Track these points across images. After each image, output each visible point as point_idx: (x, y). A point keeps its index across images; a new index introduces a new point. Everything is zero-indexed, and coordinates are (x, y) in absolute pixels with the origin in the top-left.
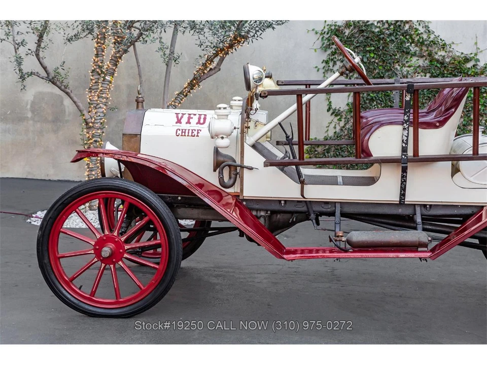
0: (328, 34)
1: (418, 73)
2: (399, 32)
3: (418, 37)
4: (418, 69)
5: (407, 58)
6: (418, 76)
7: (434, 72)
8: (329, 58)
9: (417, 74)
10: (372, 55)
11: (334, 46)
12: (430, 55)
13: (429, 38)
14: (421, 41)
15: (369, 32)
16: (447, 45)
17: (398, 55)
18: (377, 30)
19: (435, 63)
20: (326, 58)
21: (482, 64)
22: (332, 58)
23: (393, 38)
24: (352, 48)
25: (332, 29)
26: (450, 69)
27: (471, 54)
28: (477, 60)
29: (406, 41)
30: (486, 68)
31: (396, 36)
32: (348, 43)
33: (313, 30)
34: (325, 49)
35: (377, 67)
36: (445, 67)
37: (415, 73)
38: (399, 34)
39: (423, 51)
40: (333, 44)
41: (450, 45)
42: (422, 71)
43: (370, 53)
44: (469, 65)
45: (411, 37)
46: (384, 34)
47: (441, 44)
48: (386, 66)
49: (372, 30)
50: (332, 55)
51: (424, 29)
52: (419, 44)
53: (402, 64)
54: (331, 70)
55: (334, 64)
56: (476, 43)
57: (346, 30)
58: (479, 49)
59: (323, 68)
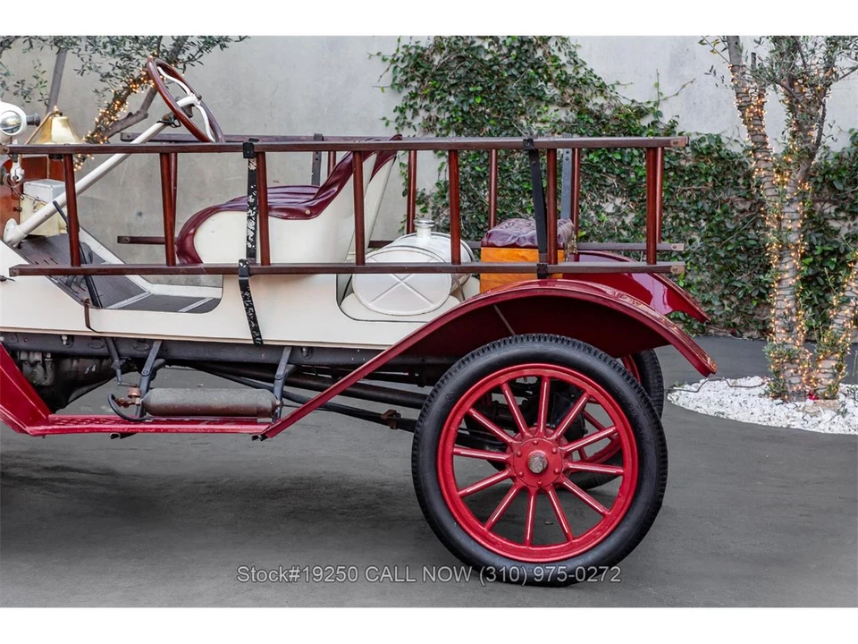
0: (403, 61)
1: (559, 133)
2: (526, 61)
3: (559, 71)
4: (558, 126)
7: (584, 131)
8: (406, 105)
10: (478, 100)
11: (415, 84)
12: (578, 103)
13: (578, 73)
14: (563, 77)
15: (474, 61)
16: (606, 87)
17: (524, 102)
18: (489, 57)
19: (586, 116)
20: (400, 104)
21: (665, 120)
22: (412, 103)
23: (514, 71)
24: (446, 87)
25: (410, 54)
26: (612, 127)
27: (649, 102)
28: (659, 114)
29: (537, 77)
30: (673, 127)
31: (519, 68)
32: (438, 78)
33: (379, 54)
34: (396, 87)
35: (488, 121)
36: (603, 123)
37: (553, 133)
38: (526, 64)
39: (566, 96)
40: (413, 80)
41: (613, 86)
42: (564, 130)
43: (476, 96)
44: (645, 122)
45: (546, 72)
46: (498, 65)
47: (597, 84)
48: (502, 120)
49: (479, 57)
50: (410, 100)
51: (568, 58)
52: (559, 84)
53: (531, 117)
54: (409, 124)
55: (414, 113)
56: (657, 85)
57: (434, 56)
58: (662, 94)
59: (396, 121)
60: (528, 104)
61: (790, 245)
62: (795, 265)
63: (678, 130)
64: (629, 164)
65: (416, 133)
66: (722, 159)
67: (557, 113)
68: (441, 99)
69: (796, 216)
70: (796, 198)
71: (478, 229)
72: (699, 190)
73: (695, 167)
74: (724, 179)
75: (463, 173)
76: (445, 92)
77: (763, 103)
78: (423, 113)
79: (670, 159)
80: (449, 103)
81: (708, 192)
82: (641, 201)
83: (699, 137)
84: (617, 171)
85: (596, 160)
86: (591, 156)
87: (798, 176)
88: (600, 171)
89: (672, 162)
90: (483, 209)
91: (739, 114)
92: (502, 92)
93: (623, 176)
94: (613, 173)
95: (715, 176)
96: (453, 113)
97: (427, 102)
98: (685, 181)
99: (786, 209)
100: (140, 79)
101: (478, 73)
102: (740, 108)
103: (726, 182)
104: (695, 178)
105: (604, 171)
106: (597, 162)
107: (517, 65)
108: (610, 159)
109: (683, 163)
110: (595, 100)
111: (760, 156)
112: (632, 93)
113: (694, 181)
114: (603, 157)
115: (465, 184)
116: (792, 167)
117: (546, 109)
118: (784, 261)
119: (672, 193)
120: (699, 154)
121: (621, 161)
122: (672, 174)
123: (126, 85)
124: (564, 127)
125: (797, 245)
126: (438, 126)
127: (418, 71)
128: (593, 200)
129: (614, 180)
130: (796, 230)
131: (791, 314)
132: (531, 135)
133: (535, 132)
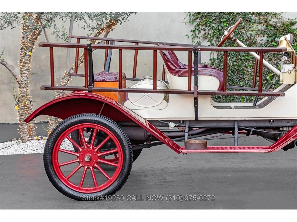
1: (259, 35)
4: (258, 32)
6: (258, 37)
7: (269, 33)
8: (195, 29)
9: (258, 36)
10: (225, 24)
11: (198, 20)
12: (266, 22)
16: (277, 14)
17: (243, 24)
19: (270, 27)
20: (193, 29)
22: (198, 28)
24: (211, 20)
26: (280, 31)
27: (295, 19)
32: (208, 17)
34: (191, 22)
36: (277, 29)
37: (256, 35)
39: (261, 19)
40: (197, 19)
41: (280, 13)
42: (261, 33)
43: (223, 23)
44: (295, 27)
47: (273, 14)
48: (235, 31)
50: (197, 27)
52: (257, 15)
53: (247, 29)
54: (197, 36)
55: (199, 32)
59: (192, 36)
60: (245, 24)
65: (201, 40)
67: (257, 27)
68: (210, 25)
71: (228, 76)
75: (221, 54)
76: (211, 22)
78: (202, 32)
80: (213, 26)
90: (230, 68)
92: (234, 20)
96: (215, 31)
97: (204, 27)
100: (104, 29)
101: (224, 13)
106: (276, 45)
110: (273, 20)
112: (288, 16)
114: (277, 43)
117: (253, 25)
123: (98, 31)
124: (261, 32)
126: (209, 36)
127: (199, 15)
128: (275, 61)
132: (247, 36)
133: (249, 35)
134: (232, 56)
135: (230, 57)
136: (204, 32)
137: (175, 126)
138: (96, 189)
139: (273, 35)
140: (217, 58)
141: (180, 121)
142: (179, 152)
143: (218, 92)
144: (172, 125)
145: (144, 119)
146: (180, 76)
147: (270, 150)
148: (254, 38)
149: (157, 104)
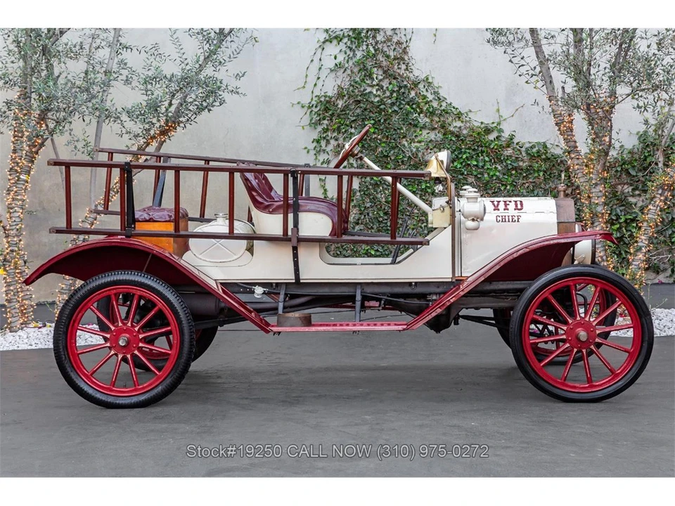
0: (316, 107)
1: (431, 149)
2: (403, 100)
3: (427, 106)
4: (430, 144)
5: (415, 131)
6: (430, 153)
7: (449, 147)
8: (321, 137)
9: (429, 151)
10: (372, 130)
11: (326, 122)
12: (443, 127)
13: (441, 106)
14: (431, 110)
15: (366, 103)
16: (462, 114)
17: (404, 129)
18: (377, 99)
19: (450, 136)
20: (316, 137)
21: (506, 135)
22: (324, 136)
23: (396, 108)
24: (348, 122)
25: (321, 101)
26: (468, 142)
27: (493, 123)
28: (501, 131)
29: (412, 111)
30: (511, 139)
31: (399, 105)
32: (342, 117)
33: (299, 103)
34: (313, 125)
35: (380, 144)
36: (462, 139)
37: (427, 150)
38: (404, 103)
39: (434, 123)
40: (324, 119)
41: (466, 113)
42: (435, 147)
44: (492, 137)
45: (419, 107)
46: (384, 104)
47: (455, 113)
48: (390, 143)
49: (370, 100)
50: (323, 133)
51: (433, 96)
52: (428, 114)
53: (410, 139)
54: (324, 150)
55: (327, 143)
56: (498, 110)
57: (338, 101)
58: (502, 116)
59: (314, 149)
60: (407, 130)
61: (598, 214)
62: (602, 227)
63: (515, 141)
64: (483, 167)
66: (549, 159)
67: (429, 135)
68: (345, 131)
69: (600, 194)
70: (599, 182)
71: (379, 221)
72: (534, 182)
73: (530, 166)
74: (551, 174)
75: (365, 183)
76: (347, 126)
77: (572, 120)
78: (333, 142)
79: (511, 161)
80: (351, 133)
81: (541, 183)
82: (494, 193)
83: (531, 145)
84: (475, 173)
85: (459, 166)
86: (456, 164)
87: (599, 167)
88: (463, 174)
89: (513, 164)
90: (381, 207)
91: (557, 128)
92: (389, 123)
93: (479, 176)
94: (471, 175)
95: (545, 172)
97: (335, 134)
98: (524, 177)
99: (593, 190)
100: (155, 136)
101: (371, 111)
102: (557, 124)
103: (553, 175)
104: (531, 174)
105: (465, 173)
107: (398, 103)
108: (469, 165)
109: (521, 164)
110: (455, 124)
111: (573, 156)
112: (481, 116)
113: (530, 176)
114: (464, 164)
115: (367, 190)
116: (595, 162)
117: (420, 133)
118: (595, 225)
119: (515, 186)
120: (532, 157)
121: (476, 166)
122: (514, 172)
123: (146, 141)
124: (434, 144)
125: (603, 214)
127: (327, 112)
129: (473, 180)
130: (601, 203)
131: (603, 260)
132: (411, 152)
133: (414, 150)
134: (385, 187)
135: (381, 188)
136: (336, 143)
137: (264, 293)
138: (135, 390)
139: (455, 150)
140: (358, 188)
141: (271, 284)
142: (267, 332)
143: (330, 238)
144: (259, 290)
145: (215, 280)
146: (270, 213)
147: (405, 327)
148: (423, 154)
149: (236, 257)
